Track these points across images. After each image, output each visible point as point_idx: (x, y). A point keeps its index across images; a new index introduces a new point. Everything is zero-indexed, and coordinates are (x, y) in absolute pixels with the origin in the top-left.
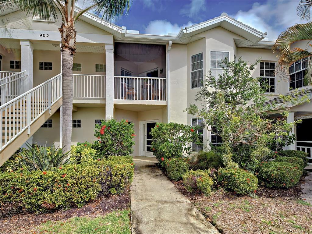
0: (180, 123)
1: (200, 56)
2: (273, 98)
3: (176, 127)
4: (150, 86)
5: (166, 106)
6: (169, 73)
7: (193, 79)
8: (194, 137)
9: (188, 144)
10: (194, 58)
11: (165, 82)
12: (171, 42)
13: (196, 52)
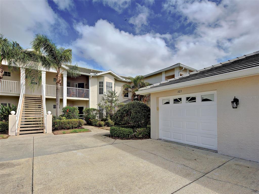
0: (95, 108)
1: (102, 83)
2: (128, 99)
3: (94, 110)
4: (82, 92)
5: (89, 101)
6: (90, 87)
7: (99, 91)
8: (100, 113)
9: (98, 115)
10: (100, 83)
11: (88, 91)
12: (91, 76)
13: (101, 81)
